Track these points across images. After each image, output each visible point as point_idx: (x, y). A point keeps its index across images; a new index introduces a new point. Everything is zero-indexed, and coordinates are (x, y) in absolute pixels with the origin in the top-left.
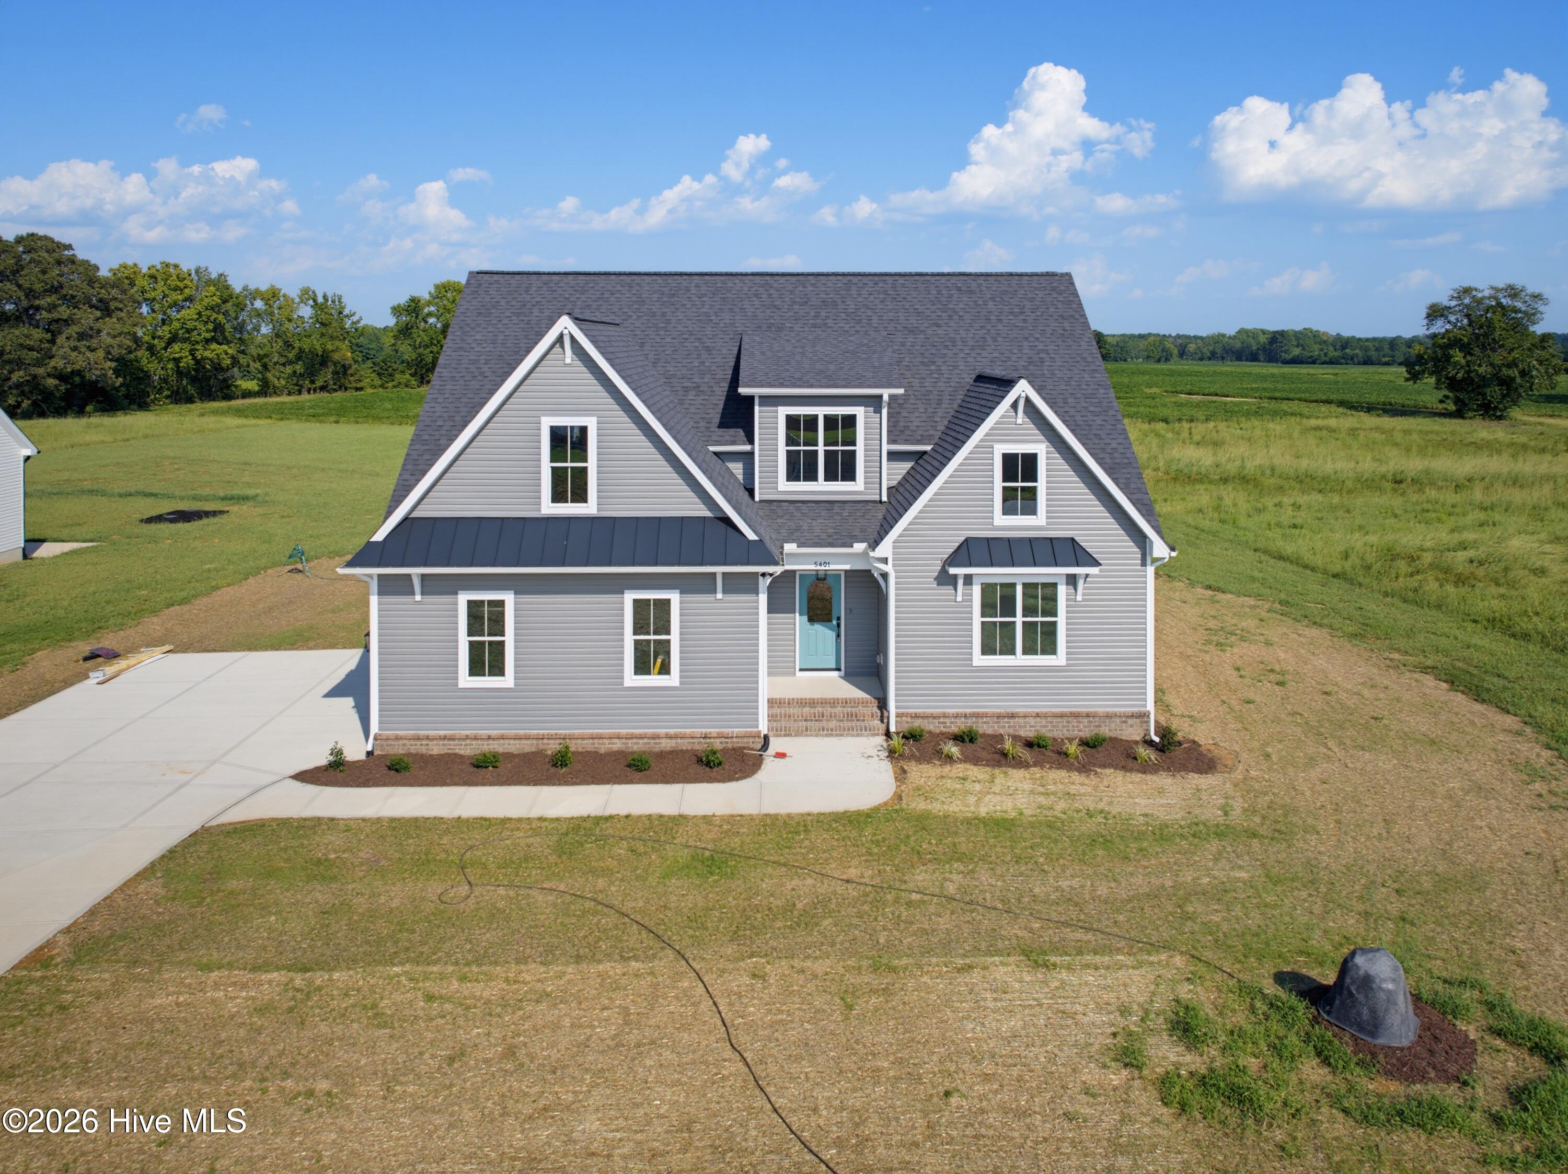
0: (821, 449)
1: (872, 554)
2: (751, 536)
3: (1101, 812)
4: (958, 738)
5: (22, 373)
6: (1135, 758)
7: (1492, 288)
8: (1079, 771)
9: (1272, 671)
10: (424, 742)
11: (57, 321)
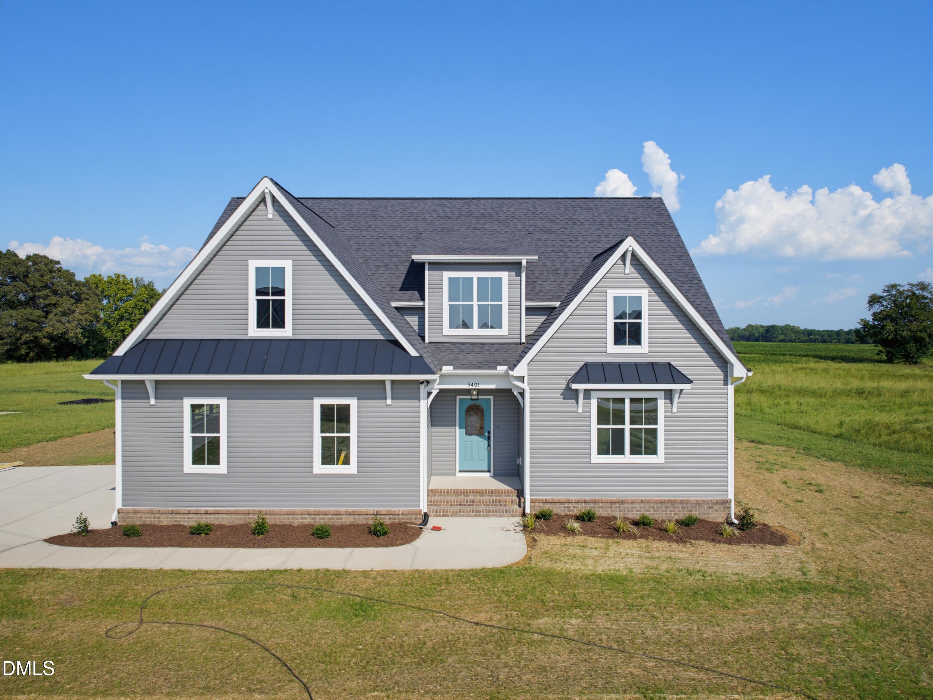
0: (475, 303)
1: (511, 373)
2: (413, 352)
3: (699, 571)
4: (579, 518)
5: (28, 335)
6: (722, 534)
7: (909, 284)
8: (677, 542)
9: (810, 484)
10: (156, 515)
11: (49, 305)
